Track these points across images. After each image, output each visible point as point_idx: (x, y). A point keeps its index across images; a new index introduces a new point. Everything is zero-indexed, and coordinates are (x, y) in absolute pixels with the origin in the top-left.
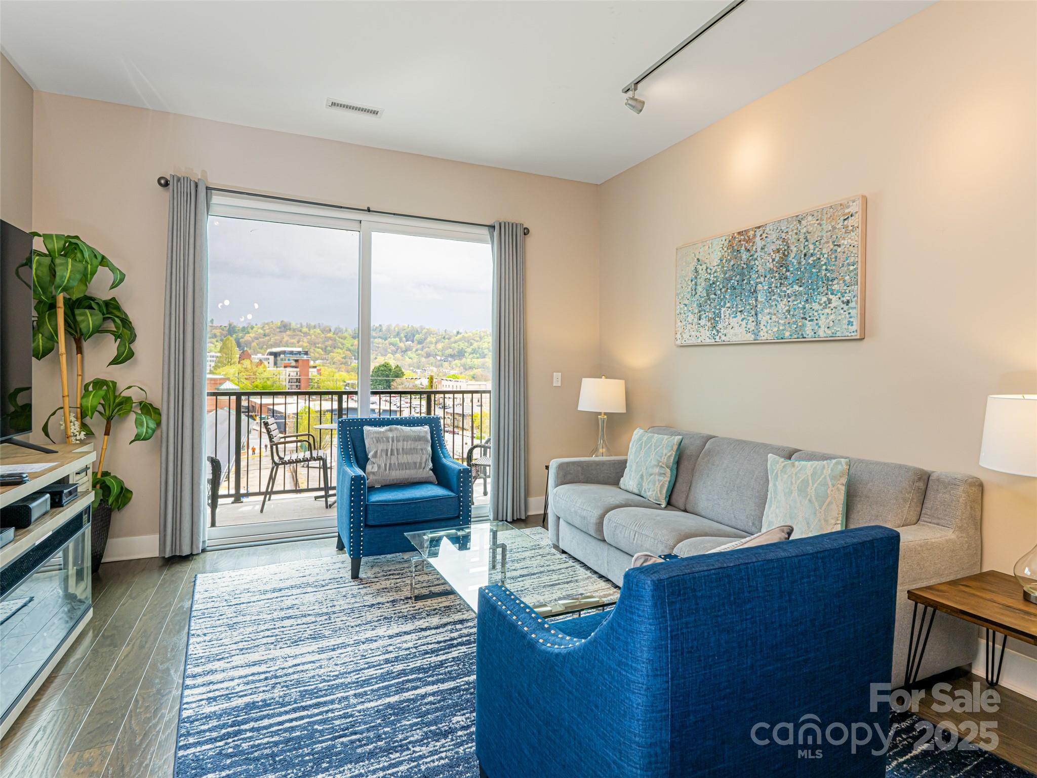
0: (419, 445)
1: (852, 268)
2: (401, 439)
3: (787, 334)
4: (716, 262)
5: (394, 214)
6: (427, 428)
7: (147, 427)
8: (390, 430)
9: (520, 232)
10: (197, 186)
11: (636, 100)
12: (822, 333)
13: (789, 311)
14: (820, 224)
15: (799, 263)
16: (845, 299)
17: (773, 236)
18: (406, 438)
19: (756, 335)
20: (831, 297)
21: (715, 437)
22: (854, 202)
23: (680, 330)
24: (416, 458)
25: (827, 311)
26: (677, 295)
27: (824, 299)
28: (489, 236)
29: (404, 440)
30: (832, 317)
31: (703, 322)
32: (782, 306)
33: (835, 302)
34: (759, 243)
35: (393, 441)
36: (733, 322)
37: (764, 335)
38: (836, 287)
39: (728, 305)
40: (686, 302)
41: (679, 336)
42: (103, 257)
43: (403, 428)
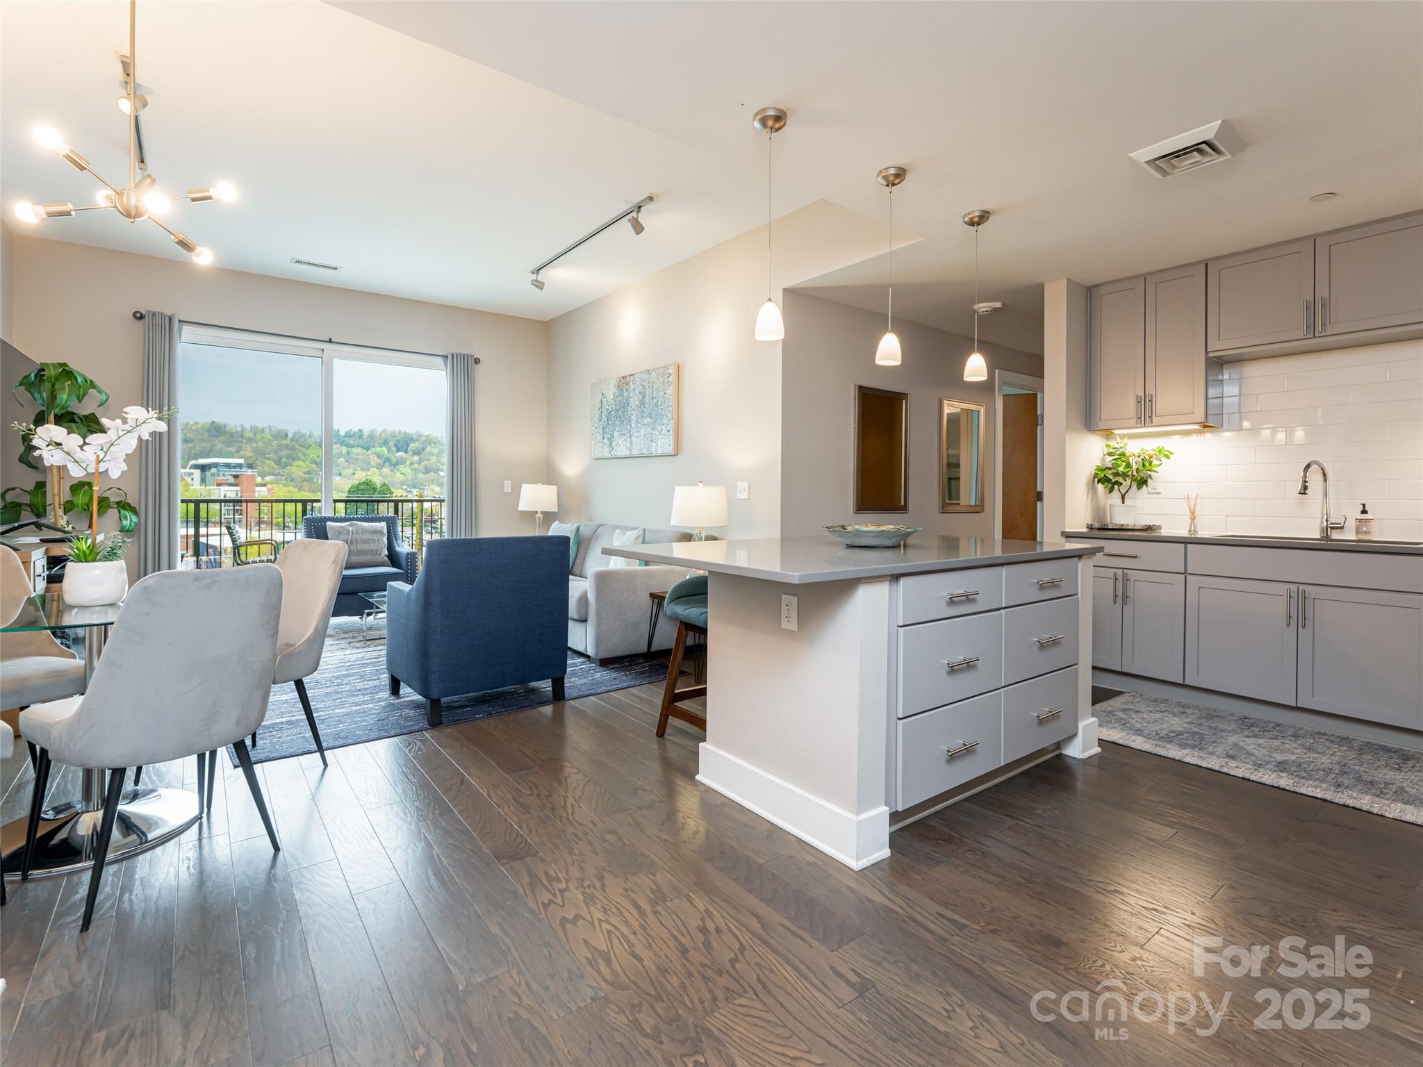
0: (376, 537)
1: (671, 409)
2: (360, 531)
3: (645, 451)
4: (612, 397)
5: (354, 345)
6: (384, 524)
7: (131, 520)
8: (351, 525)
9: (471, 362)
10: (170, 319)
11: (538, 282)
12: (660, 451)
13: (645, 435)
14: (658, 378)
15: (650, 403)
16: (668, 429)
17: (638, 383)
18: (365, 531)
19: (631, 451)
20: (663, 427)
21: (604, 525)
22: (671, 366)
23: (593, 446)
24: (373, 546)
25: (661, 436)
26: (592, 419)
27: (660, 428)
28: (443, 364)
29: (362, 533)
30: (663, 440)
31: (605, 441)
32: (642, 432)
33: (665, 431)
34: (632, 386)
35: (353, 533)
36: (621, 441)
37: (635, 452)
38: (664, 421)
39: (618, 429)
40: (597, 425)
41: (592, 451)
42: (91, 381)
43: (363, 523)
